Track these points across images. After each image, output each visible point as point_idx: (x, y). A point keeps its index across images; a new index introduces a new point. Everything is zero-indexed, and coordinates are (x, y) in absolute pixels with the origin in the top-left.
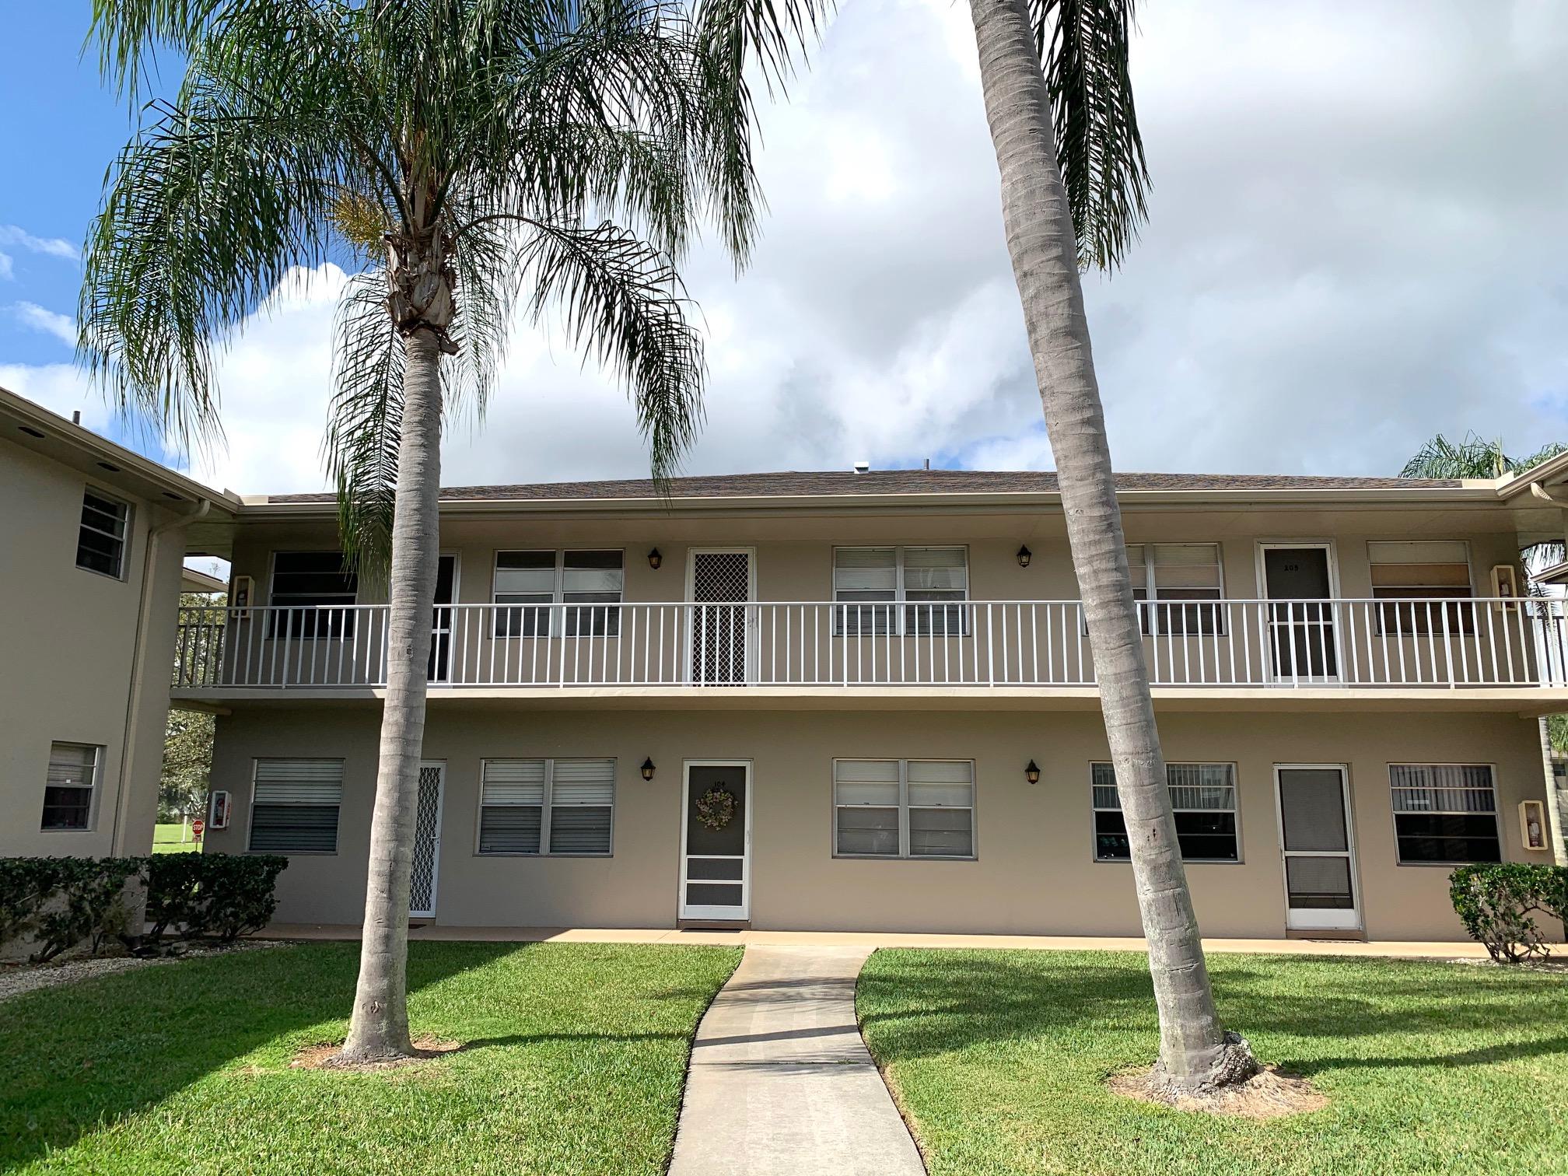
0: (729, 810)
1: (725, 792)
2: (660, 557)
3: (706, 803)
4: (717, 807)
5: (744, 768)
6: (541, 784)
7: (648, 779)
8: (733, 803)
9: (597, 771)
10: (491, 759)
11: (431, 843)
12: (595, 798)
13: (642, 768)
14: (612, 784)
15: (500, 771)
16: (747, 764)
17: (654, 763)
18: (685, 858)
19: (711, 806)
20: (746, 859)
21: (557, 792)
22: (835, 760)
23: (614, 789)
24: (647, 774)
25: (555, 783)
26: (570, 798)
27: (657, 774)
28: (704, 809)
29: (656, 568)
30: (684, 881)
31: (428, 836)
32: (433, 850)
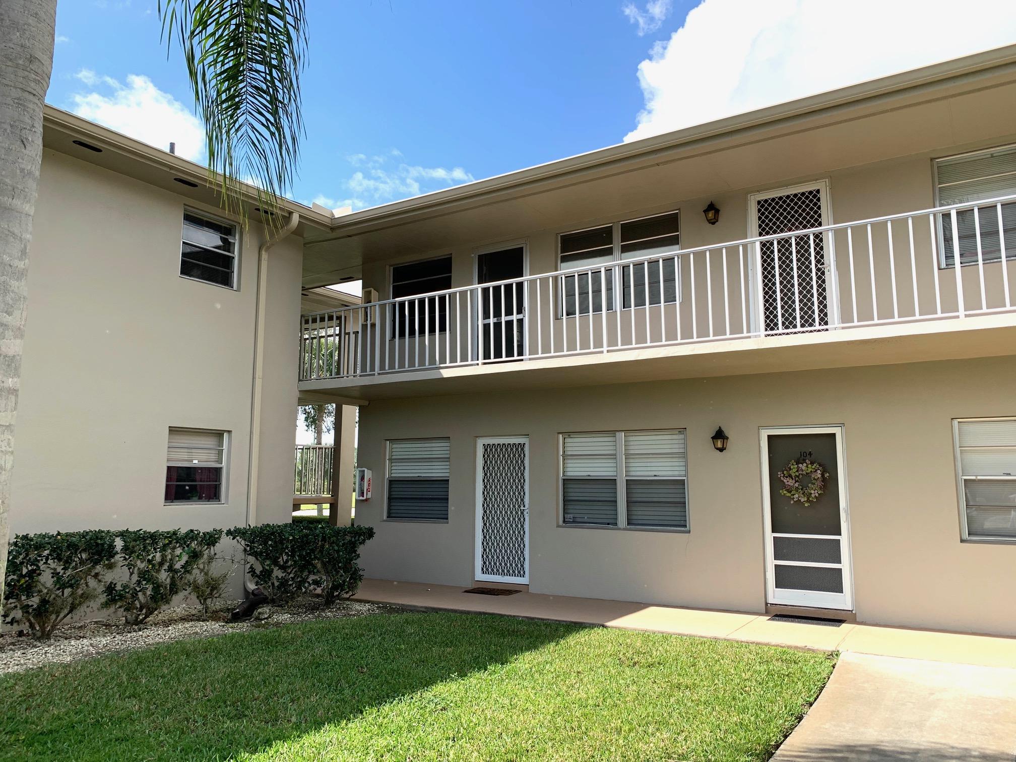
0: (819, 483)
1: (812, 463)
2: (717, 211)
3: (790, 476)
4: (804, 481)
5: (834, 435)
6: (614, 456)
7: (721, 450)
8: (823, 475)
9: (667, 443)
10: (568, 434)
11: (522, 513)
12: (667, 470)
13: (713, 438)
14: (684, 455)
15: (577, 445)
16: (837, 431)
17: (727, 432)
18: (770, 536)
19: (797, 479)
20: (844, 540)
21: (631, 465)
22: (956, 422)
23: (686, 462)
24: (719, 445)
25: (628, 456)
26: (643, 470)
27: (730, 444)
28: (790, 482)
29: (713, 223)
30: (771, 562)
31: (519, 506)
32: (524, 519)
